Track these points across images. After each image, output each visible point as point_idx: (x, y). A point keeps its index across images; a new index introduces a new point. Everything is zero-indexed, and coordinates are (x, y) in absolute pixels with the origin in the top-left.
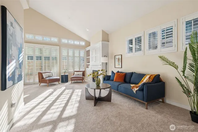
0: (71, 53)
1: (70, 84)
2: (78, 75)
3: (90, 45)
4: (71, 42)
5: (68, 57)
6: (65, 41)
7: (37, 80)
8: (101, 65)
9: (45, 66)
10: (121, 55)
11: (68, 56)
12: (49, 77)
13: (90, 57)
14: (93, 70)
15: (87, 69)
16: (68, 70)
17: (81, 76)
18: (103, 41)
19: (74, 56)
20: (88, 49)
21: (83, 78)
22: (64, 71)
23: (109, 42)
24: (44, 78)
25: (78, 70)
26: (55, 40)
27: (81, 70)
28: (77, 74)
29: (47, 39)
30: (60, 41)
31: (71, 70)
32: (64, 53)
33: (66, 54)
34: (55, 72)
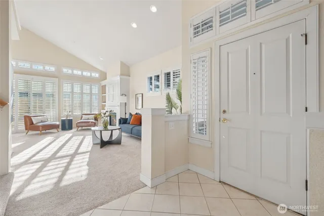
0: (77, 89)
1: (75, 132)
3: (105, 79)
4: (77, 72)
5: (73, 95)
6: (67, 71)
7: (22, 127)
8: (118, 106)
9: (35, 107)
10: (142, 94)
11: (72, 92)
12: (42, 122)
13: (107, 95)
16: (72, 113)
17: (93, 121)
18: (121, 75)
19: (82, 93)
20: (103, 83)
21: (95, 123)
22: (66, 113)
23: (129, 76)
24: (34, 123)
25: (89, 113)
26: (51, 69)
27: (92, 113)
28: (87, 119)
29: (38, 68)
31: (77, 113)
32: (67, 88)
33: (69, 90)
34: (52, 116)
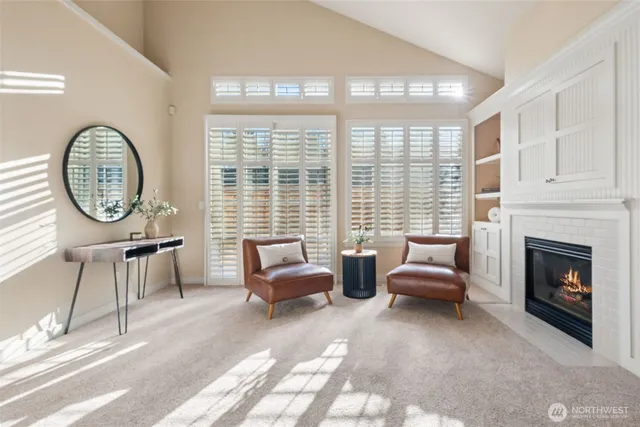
2: (430, 262)
4: (391, 89)
5: (379, 168)
6: (359, 89)
9: (281, 211)
11: (378, 160)
12: (287, 263)
14: (528, 240)
15: (477, 226)
16: (378, 232)
17: (449, 272)
19: (406, 162)
21: (461, 285)
25: (427, 233)
26: (319, 89)
27: (443, 234)
28: (425, 259)
29: (287, 91)
30: (339, 90)
31: (393, 231)
33: (369, 153)
